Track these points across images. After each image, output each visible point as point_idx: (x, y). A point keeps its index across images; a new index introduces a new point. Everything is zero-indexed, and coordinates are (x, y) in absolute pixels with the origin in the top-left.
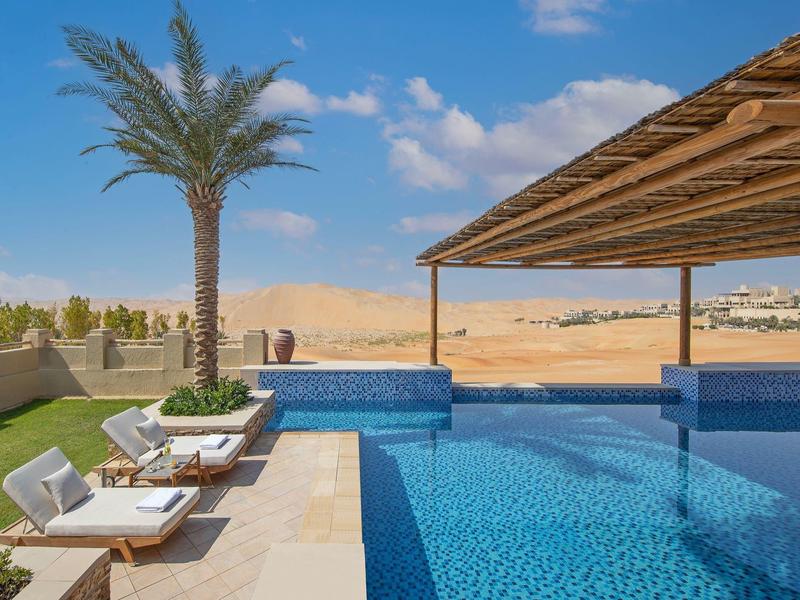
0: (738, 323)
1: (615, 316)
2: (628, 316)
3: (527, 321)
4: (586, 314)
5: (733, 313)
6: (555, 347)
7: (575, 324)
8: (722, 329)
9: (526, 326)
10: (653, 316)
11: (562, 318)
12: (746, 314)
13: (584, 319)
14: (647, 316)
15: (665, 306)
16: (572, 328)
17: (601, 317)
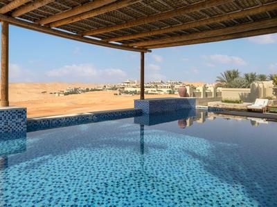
0: (127, 92)
1: (87, 90)
2: (93, 90)
3: (48, 93)
4: (76, 89)
5: (125, 89)
6: (64, 105)
7: (71, 94)
8: (122, 95)
9: (47, 95)
10: (101, 90)
11: (65, 91)
12: (129, 89)
13: (75, 92)
14: (99, 90)
15: (105, 86)
16: (70, 96)
17: (82, 91)
